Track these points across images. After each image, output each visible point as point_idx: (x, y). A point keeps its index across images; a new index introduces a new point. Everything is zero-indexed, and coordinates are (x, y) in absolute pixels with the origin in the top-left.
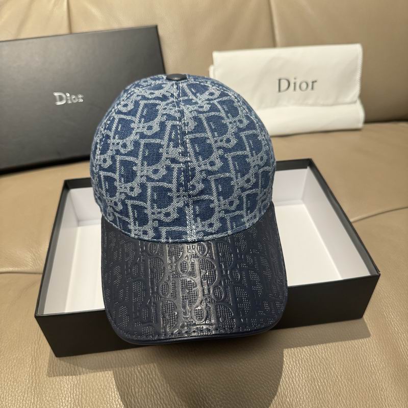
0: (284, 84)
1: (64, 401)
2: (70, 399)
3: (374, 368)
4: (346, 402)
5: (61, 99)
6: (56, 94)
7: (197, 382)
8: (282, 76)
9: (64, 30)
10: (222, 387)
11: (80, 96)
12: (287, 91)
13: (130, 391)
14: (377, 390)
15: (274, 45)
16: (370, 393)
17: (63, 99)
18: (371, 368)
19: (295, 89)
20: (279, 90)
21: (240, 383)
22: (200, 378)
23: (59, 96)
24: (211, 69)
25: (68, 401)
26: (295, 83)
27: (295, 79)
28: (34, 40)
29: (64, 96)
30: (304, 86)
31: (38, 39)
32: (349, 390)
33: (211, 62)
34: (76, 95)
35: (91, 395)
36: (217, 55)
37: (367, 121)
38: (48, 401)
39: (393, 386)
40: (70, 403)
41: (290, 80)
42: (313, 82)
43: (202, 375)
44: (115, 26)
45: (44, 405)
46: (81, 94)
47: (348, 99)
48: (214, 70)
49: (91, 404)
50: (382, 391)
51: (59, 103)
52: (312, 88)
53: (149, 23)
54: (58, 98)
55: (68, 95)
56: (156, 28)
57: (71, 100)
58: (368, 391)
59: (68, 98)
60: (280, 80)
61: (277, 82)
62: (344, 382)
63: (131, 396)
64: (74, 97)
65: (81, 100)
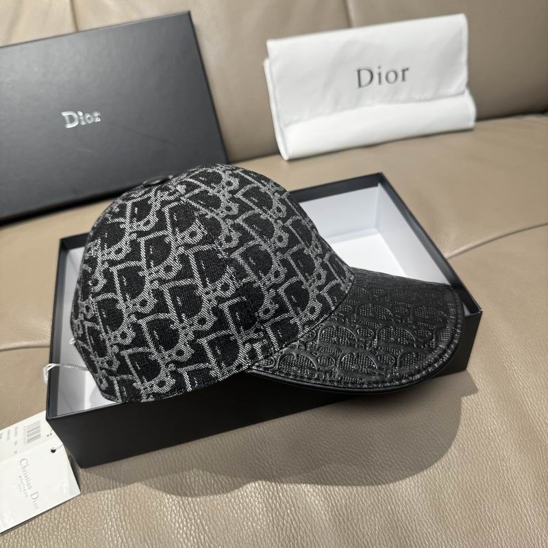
0: (365, 76)
1: (102, 498)
2: (110, 496)
3: (493, 433)
4: (457, 477)
5: (72, 119)
6: (65, 114)
7: (267, 464)
8: (361, 65)
9: (68, 28)
10: (299, 468)
11: (96, 114)
12: (369, 86)
13: (184, 481)
14: (497, 460)
15: (348, 25)
16: (488, 464)
17: (74, 119)
18: (489, 433)
19: (380, 82)
20: (360, 85)
21: (321, 462)
22: (271, 458)
23: (69, 116)
24: (267, 63)
25: (107, 499)
26: (380, 74)
27: (379, 68)
28: (30, 45)
29: (75, 116)
30: (392, 76)
31: (35, 43)
32: (461, 463)
33: (265, 54)
34: (91, 113)
35: (136, 489)
36: (272, 45)
37: (480, 118)
38: (83, 500)
39: (517, 454)
40: (111, 501)
41: (373, 71)
42: (404, 71)
43: (273, 455)
44: (135, 17)
45: (79, 504)
46: (98, 111)
47: (453, 90)
48: (271, 64)
49: (136, 500)
50: (503, 460)
51: (69, 126)
52: (403, 79)
53: (179, 8)
54: (67, 119)
55: (80, 114)
56: (189, 14)
57: (85, 120)
58: (485, 462)
59: (81, 118)
60: (359, 71)
61: (356, 73)
62: (454, 453)
63: (185, 487)
64: (88, 116)
65: (98, 120)
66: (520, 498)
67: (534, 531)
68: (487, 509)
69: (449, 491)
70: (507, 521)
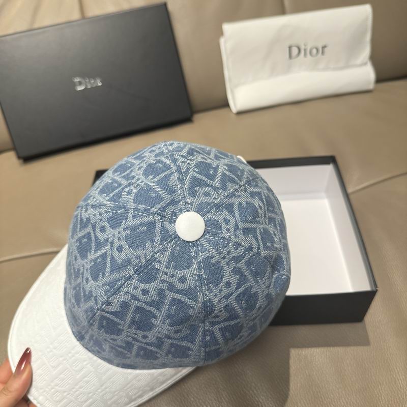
0: (295, 51)
5: (80, 83)
8: (292, 43)
9: (76, 16)
11: (98, 80)
15: (282, 11)
17: (82, 84)
20: (290, 57)
23: (79, 81)
24: (222, 41)
26: (305, 50)
27: (305, 45)
29: (83, 81)
30: (314, 51)
33: (221, 33)
34: (94, 79)
36: (228, 28)
41: (300, 47)
42: (323, 48)
44: (126, 7)
46: (99, 77)
47: (359, 61)
48: (225, 42)
52: (323, 53)
54: (77, 83)
55: (87, 80)
56: (165, 4)
57: (90, 85)
59: (88, 83)
60: (290, 48)
61: (288, 49)
64: (93, 82)
65: (100, 84)
66: (395, 368)
67: (403, 390)
68: (372, 374)
69: (348, 362)
70: (386, 383)
